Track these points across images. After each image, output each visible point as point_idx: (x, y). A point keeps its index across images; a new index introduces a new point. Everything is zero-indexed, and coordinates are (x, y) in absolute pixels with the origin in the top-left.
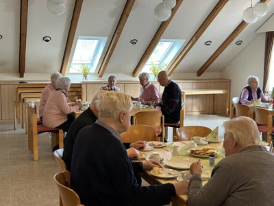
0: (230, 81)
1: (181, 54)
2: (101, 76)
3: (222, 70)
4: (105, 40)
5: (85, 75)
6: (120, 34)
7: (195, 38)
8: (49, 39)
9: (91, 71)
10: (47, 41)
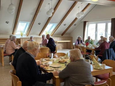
0: (72, 38)
2: (28, 36)
3: (69, 34)
4: (29, 23)
5: (22, 35)
6: (34, 21)
7: (60, 23)
9: (24, 34)
10: (7, 23)
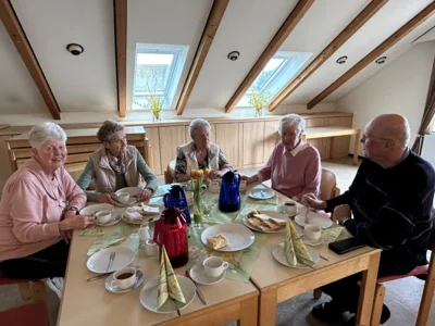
0: (352, 116)
1: (298, 77)
2: (180, 114)
4: (185, 51)
5: (156, 114)
7: (331, 48)
8: (80, 50)
9: (164, 107)
10: (75, 53)
